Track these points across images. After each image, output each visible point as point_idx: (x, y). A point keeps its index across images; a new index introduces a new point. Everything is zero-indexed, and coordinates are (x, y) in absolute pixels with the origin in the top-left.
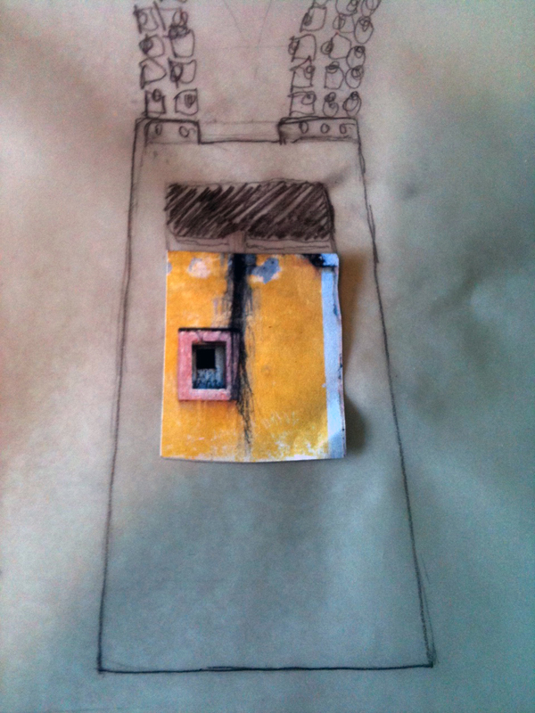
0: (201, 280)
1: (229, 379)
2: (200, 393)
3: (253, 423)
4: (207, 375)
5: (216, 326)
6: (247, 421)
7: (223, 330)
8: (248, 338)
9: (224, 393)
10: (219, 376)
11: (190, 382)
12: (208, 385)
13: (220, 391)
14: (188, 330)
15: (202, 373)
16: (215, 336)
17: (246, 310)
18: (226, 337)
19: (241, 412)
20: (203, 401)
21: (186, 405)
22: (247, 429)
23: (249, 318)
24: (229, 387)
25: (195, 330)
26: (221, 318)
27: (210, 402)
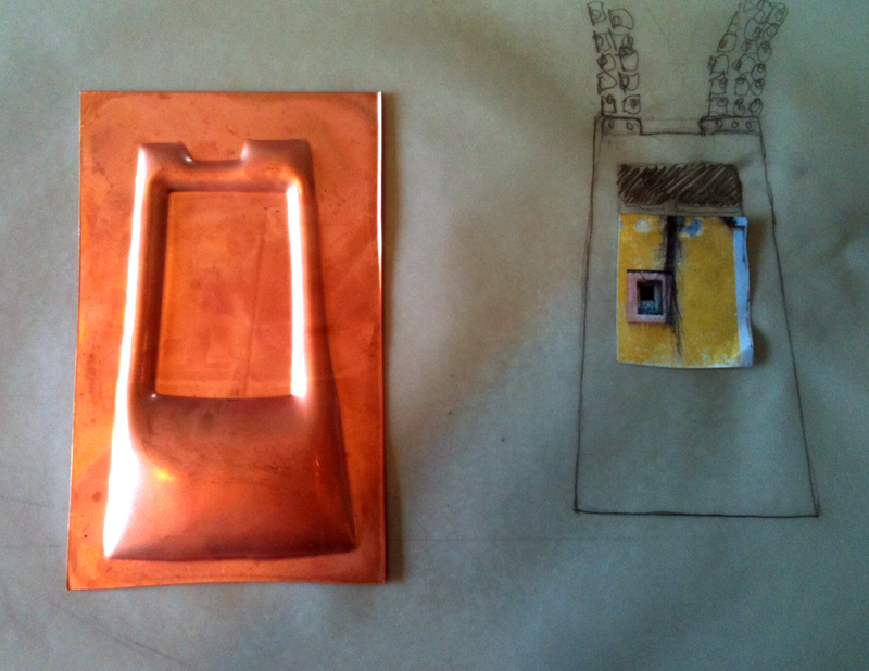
0: (644, 235)
1: (664, 308)
2: (644, 317)
3: (683, 341)
4: (648, 304)
5: (654, 269)
6: (679, 339)
7: (659, 272)
8: (678, 278)
9: (661, 318)
10: (657, 306)
11: (636, 310)
12: (649, 312)
13: (658, 316)
14: (634, 271)
15: (644, 303)
16: (653, 276)
17: (677, 257)
18: (662, 278)
19: (674, 332)
20: (646, 324)
21: (634, 326)
22: (679, 345)
23: (679, 264)
24: (665, 314)
25: (639, 271)
26: (659, 264)
27: (651, 324)
